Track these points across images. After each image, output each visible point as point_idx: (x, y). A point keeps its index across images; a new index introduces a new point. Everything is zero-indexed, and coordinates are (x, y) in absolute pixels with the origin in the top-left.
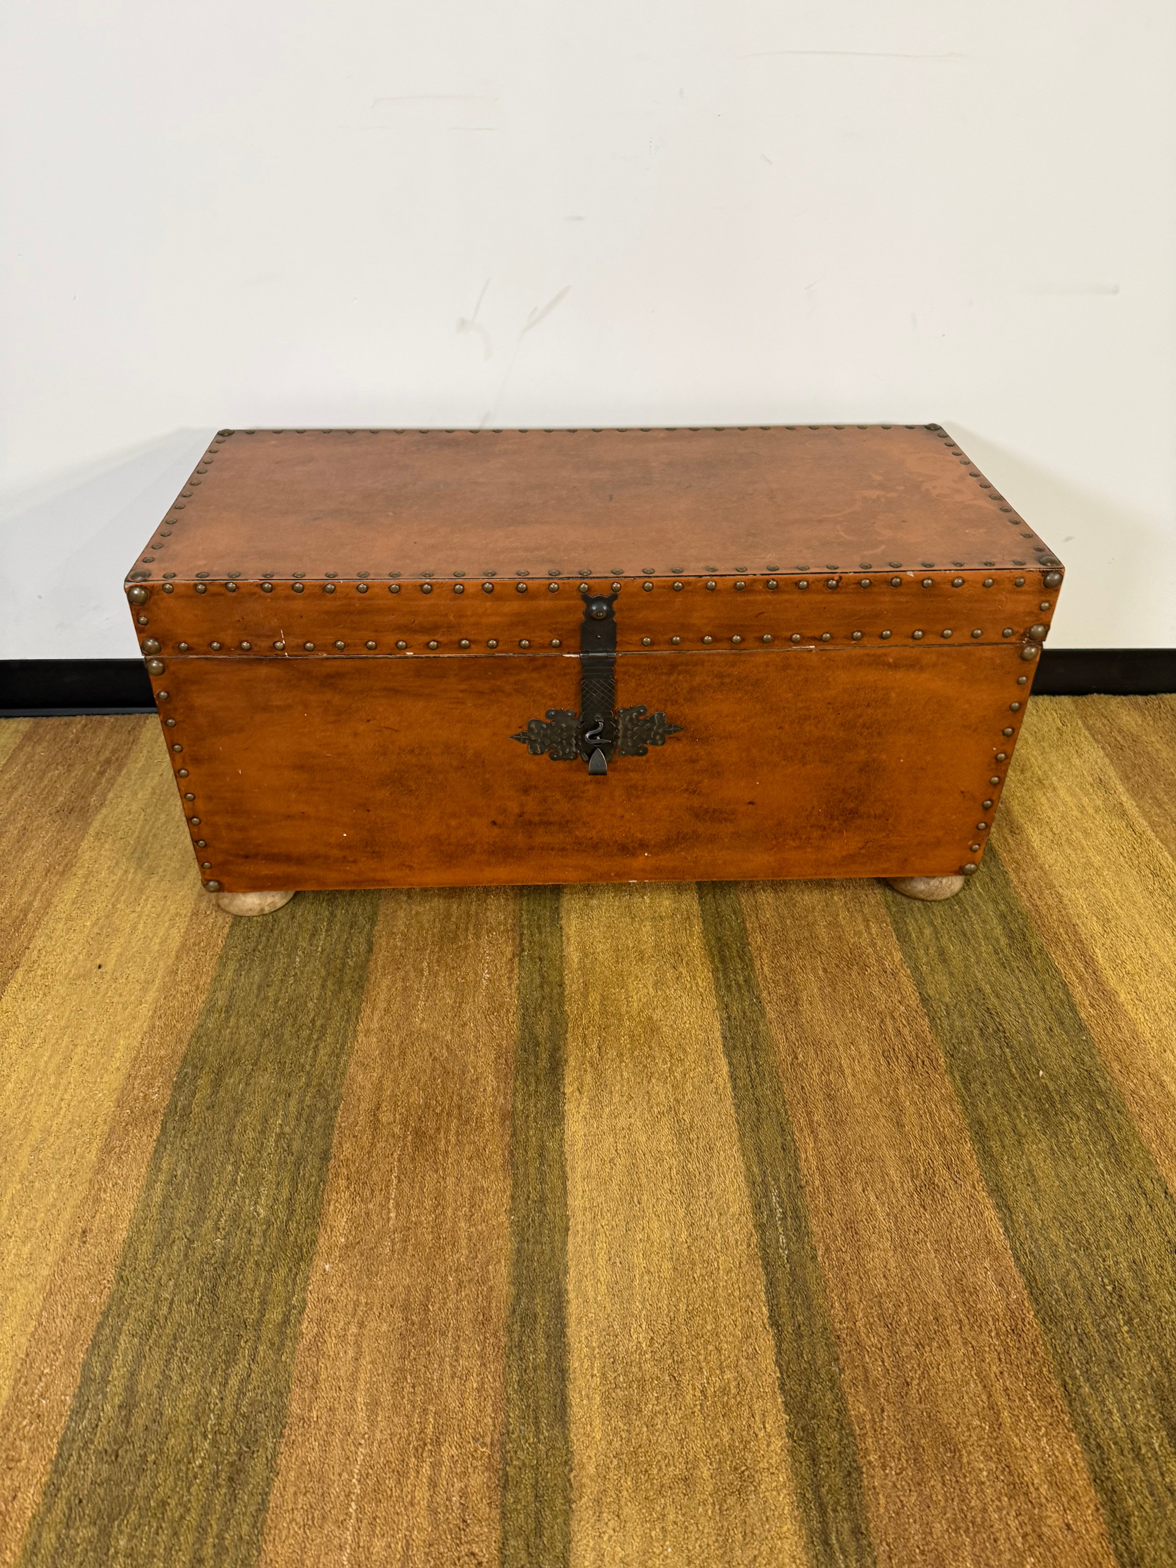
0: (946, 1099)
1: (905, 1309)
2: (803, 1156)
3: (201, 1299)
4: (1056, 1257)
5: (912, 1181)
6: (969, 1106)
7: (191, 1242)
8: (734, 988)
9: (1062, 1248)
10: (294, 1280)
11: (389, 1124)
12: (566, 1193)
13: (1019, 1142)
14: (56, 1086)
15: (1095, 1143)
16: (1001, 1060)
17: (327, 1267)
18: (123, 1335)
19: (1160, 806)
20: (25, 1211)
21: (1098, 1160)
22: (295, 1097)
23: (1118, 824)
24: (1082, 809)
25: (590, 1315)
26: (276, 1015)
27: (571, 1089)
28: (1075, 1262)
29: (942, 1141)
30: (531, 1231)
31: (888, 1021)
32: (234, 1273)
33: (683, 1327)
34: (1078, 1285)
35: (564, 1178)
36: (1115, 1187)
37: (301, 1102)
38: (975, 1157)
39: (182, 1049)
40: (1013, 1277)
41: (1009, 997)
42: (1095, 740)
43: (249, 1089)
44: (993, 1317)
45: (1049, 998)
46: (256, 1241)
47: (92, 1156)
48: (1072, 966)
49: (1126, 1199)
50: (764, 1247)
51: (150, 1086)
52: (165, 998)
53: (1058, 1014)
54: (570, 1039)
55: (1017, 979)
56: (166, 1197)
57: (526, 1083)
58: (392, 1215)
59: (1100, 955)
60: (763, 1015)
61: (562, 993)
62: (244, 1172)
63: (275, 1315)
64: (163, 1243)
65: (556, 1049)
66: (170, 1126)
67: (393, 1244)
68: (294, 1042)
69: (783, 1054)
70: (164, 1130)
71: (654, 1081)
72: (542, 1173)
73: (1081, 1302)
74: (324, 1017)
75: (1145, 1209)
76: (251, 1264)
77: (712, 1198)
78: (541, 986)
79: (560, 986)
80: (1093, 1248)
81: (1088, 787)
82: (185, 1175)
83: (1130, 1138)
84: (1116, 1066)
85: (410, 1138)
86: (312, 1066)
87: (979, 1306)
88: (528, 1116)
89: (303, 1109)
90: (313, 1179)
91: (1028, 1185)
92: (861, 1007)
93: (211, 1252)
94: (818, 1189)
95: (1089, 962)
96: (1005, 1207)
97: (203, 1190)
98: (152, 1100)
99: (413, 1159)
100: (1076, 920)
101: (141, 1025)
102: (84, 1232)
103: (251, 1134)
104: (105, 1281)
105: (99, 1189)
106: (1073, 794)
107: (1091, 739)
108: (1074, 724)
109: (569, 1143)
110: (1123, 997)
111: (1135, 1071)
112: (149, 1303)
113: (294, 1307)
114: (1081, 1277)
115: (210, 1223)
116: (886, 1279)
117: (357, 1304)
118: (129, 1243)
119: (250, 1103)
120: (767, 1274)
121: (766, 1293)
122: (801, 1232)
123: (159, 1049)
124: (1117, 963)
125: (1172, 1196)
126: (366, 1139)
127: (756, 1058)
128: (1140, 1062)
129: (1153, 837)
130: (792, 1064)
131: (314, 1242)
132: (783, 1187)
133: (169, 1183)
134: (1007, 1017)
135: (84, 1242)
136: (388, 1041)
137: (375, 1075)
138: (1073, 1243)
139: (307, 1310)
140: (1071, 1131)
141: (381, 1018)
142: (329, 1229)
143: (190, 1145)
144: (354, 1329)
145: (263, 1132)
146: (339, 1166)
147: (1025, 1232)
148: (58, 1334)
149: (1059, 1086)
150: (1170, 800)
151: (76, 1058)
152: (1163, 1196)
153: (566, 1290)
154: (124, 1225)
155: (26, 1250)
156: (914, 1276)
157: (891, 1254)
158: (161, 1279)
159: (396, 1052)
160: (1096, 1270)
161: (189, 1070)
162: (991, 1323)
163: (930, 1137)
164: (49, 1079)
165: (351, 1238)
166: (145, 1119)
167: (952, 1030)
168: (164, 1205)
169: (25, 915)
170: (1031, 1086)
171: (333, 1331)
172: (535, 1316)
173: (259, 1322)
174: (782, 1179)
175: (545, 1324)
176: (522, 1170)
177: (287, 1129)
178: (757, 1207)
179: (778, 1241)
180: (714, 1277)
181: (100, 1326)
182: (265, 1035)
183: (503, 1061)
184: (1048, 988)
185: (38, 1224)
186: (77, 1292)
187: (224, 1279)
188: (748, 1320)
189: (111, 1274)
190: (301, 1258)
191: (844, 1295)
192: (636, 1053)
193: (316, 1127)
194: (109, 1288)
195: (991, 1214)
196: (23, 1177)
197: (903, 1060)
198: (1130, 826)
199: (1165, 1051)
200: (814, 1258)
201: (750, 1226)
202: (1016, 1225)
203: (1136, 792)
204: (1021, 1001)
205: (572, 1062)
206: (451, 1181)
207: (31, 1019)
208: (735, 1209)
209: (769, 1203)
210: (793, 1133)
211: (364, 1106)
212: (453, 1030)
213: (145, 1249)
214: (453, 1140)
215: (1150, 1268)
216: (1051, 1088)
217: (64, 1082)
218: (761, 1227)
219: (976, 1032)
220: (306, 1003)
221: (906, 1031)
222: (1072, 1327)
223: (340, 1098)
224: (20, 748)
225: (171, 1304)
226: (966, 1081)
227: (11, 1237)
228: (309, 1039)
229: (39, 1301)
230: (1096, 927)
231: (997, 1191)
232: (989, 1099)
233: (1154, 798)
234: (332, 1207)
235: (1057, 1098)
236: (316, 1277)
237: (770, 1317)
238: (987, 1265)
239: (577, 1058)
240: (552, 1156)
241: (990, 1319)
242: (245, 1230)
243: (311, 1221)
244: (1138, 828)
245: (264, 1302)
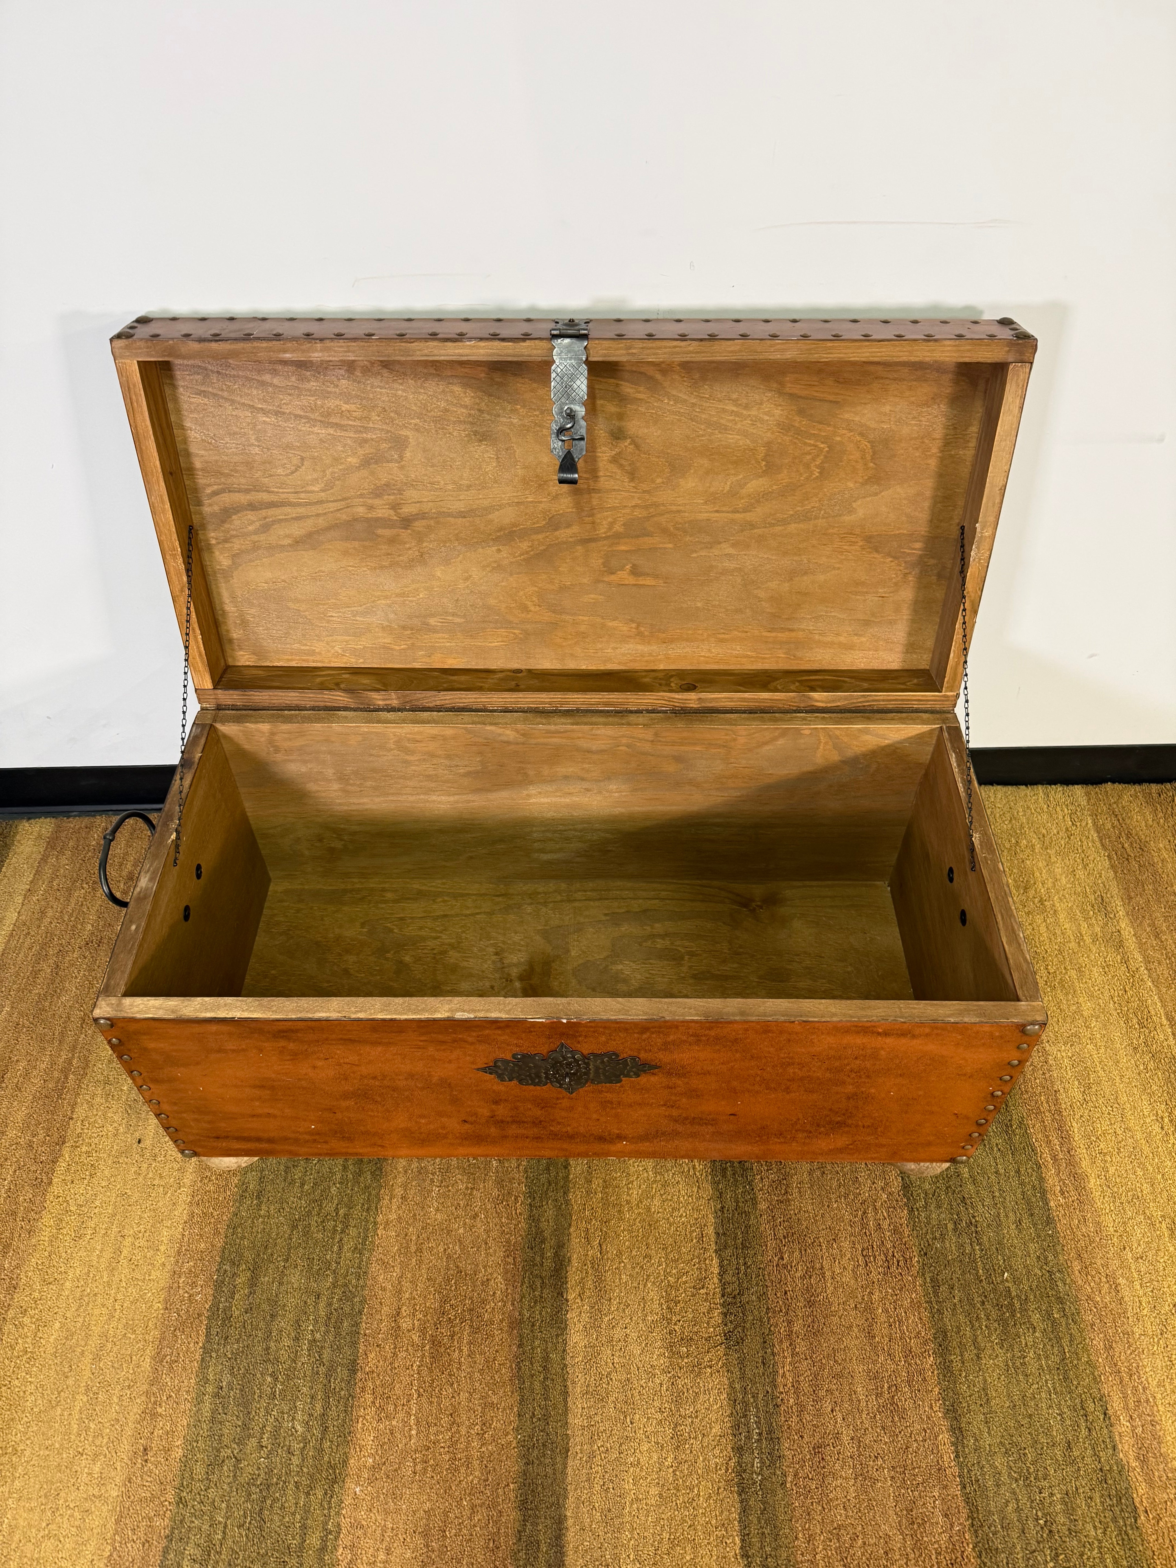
0: (915, 1305)
1: (860, 1542)
2: (781, 1372)
3: (250, 1523)
4: (998, 1486)
5: (876, 1399)
6: (937, 1314)
7: (238, 1461)
8: (729, 1173)
9: (1004, 1478)
10: (330, 1502)
11: (409, 1331)
12: (566, 1410)
13: (978, 1357)
14: (109, 1285)
15: (1047, 1357)
16: (970, 1258)
17: (358, 1490)
18: (186, 1560)
19: (1157, 936)
20: (92, 1426)
21: (1048, 1377)
22: (324, 1299)
23: (1113, 957)
24: (1080, 939)
25: (585, 1543)
26: (303, 1202)
27: (573, 1296)
28: (1014, 1493)
29: (908, 1353)
30: (536, 1452)
31: (871, 1214)
32: (277, 1495)
33: (666, 1557)
34: (1014, 1517)
35: (565, 1394)
36: (1059, 1409)
37: (330, 1304)
38: (936, 1372)
39: (219, 1243)
40: (958, 1507)
41: (985, 1183)
42: (1102, 845)
43: (283, 1288)
44: (936, 1549)
45: (1022, 1184)
46: (296, 1461)
47: (147, 1364)
48: (1049, 1142)
49: (1068, 1422)
50: (741, 1470)
51: (194, 1285)
52: (201, 1181)
53: (1029, 1203)
54: (574, 1235)
55: (995, 1158)
56: (214, 1412)
57: (532, 1287)
58: (414, 1432)
59: (1076, 1129)
60: (754, 1201)
61: (567, 1177)
62: (282, 1384)
63: (314, 1540)
64: (215, 1464)
65: (560, 1246)
66: (214, 1332)
67: (415, 1464)
68: (320, 1236)
69: (770, 1253)
70: (208, 1335)
71: (649, 1285)
72: (546, 1388)
73: (1015, 1534)
74: (346, 1205)
75: (1084, 1432)
76: (291, 1486)
77: (697, 1417)
78: (548, 1169)
79: (566, 1167)
80: (1032, 1479)
81: (1089, 908)
82: (230, 1387)
83: (1080, 1351)
84: (1077, 1266)
85: (427, 1347)
86: (338, 1263)
87: (925, 1539)
88: (533, 1325)
89: (331, 1313)
90: (343, 1393)
91: (981, 1405)
92: (846, 1196)
93: (257, 1472)
94: (791, 1407)
95: (1066, 1139)
96: (958, 1432)
97: (245, 1404)
98: (196, 1301)
99: (431, 1370)
100: (1058, 1086)
101: (181, 1212)
102: (145, 1450)
103: (287, 1342)
104: (167, 1503)
105: (155, 1403)
106: (1073, 919)
107: (1098, 844)
108: (1084, 824)
109: (571, 1355)
110: (1093, 1183)
111: (1094, 1273)
112: (206, 1527)
113: (330, 1533)
114: (1018, 1510)
115: (253, 1442)
116: (846, 1510)
117: (384, 1530)
118: (185, 1462)
119: (284, 1306)
120: (742, 1502)
121: (739, 1522)
122: (774, 1458)
123: (198, 1241)
124: (1091, 1139)
125: (1110, 1418)
126: (388, 1348)
127: (745, 1258)
128: (1099, 1262)
129: (1146, 977)
130: (777, 1265)
131: (345, 1462)
132: (761, 1404)
133: (217, 1395)
134: (980, 1207)
135: (146, 1461)
136: (406, 1235)
137: (395, 1274)
138: (1015, 1472)
139: (342, 1536)
140: (1026, 1345)
141: (399, 1208)
142: (358, 1449)
143: (232, 1353)
144: (382, 1556)
145: (297, 1339)
146: (366, 1380)
147: (973, 1458)
148: (130, 1560)
149: (1021, 1291)
150: (1168, 927)
151: (125, 1252)
152: (1102, 1417)
153: (565, 1516)
154: (179, 1442)
155: (97, 1469)
156: (870, 1507)
157: (852, 1482)
158: (214, 1501)
159: (413, 1248)
160: (1032, 1502)
161: (228, 1268)
162: (933, 1557)
163: (897, 1349)
164: (102, 1277)
165: (377, 1458)
166: (191, 1323)
167: (929, 1223)
168: (213, 1420)
169: (66, 1078)
170: (995, 1290)
171: (365, 1558)
172: (538, 1542)
173: (301, 1547)
174: (761, 1396)
175: (546, 1552)
176: (527, 1384)
177: (318, 1336)
178: (736, 1426)
179: (753, 1466)
180: (694, 1504)
181: (166, 1551)
182: (294, 1227)
183: (510, 1260)
184: (1022, 1170)
185: (105, 1441)
186: (143, 1514)
187: (269, 1502)
188: (722, 1551)
189: (170, 1496)
190: (334, 1482)
191: (807, 1526)
192: (634, 1253)
193: (344, 1334)
194: (171, 1510)
195: (945, 1437)
196: (88, 1389)
197: (881, 1258)
198: (1125, 961)
199: (1125, 1248)
200: (783, 1484)
201: (729, 1449)
202: (966, 1450)
203: (1136, 916)
204: (996, 1188)
205: (575, 1263)
206: (464, 1396)
207: (81, 1206)
208: (716, 1430)
209: (747, 1424)
210: (774, 1345)
211: (385, 1309)
212: (465, 1224)
213: (199, 1470)
214: (465, 1350)
215: (1081, 1501)
216: (1014, 1294)
217: (116, 1279)
218: (739, 1450)
219: (950, 1226)
220: (329, 1187)
221: (885, 1225)
222: (1005, 1561)
223: (363, 1301)
224: (44, 859)
225: (225, 1527)
226: (936, 1284)
227: (82, 1455)
228: (335, 1231)
229: (111, 1525)
230: (1076, 1093)
231: (953, 1412)
232: (955, 1305)
233: (1152, 925)
234: (360, 1425)
235: (1018, 1305)
236: (348, 1501)
237: (741, 1548)
238: (936, 1494)
239: (579, 1258)
240: (555, 1368)
241: (934, 1552)
242: (285, 1448)
243: (342, 1439)
244: (1132, 965)
245: (304, 1527)
